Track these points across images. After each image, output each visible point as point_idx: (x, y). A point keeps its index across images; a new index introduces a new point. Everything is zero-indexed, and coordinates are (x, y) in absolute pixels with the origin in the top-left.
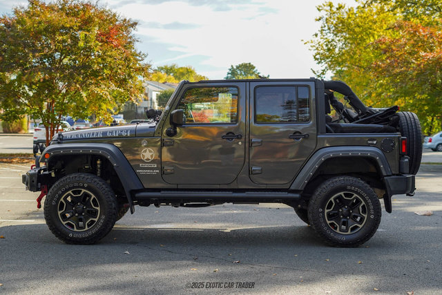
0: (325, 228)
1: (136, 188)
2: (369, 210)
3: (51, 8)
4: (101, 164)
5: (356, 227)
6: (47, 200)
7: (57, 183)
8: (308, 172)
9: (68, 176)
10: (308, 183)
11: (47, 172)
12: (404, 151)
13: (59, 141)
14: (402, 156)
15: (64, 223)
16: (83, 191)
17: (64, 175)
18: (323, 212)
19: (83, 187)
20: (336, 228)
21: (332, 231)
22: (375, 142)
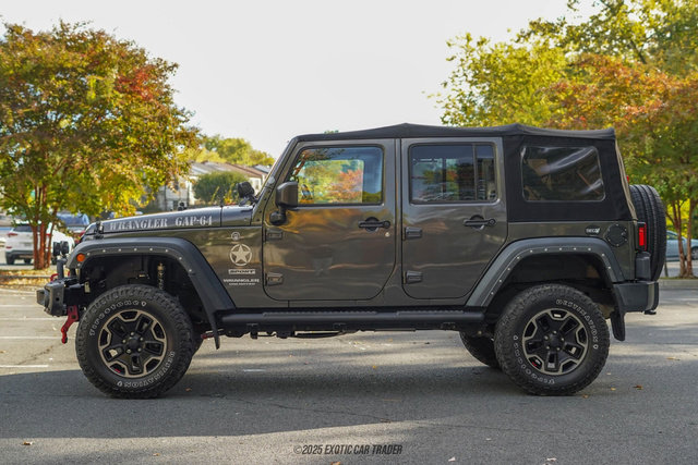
0: (523, 366)
1: (222, 308)
2: (591, 336)
3: (42, 39)
4: (165, 272)
5: (571, 364)
6: (80, 328)
7: (96, 301)
8: (495, 278)
9: (114, 290)
10: (495, 296)
11: (78, 285)
12: (642, 243)
13: (98, 234)
14: (639, 252)
15: (109, 365)
16: (140, 312)
17: (105, 290)
18: (520, 341)
19: (140, 307)
20: (539, 366)
21: (534, 371)
22: (597, 231)
